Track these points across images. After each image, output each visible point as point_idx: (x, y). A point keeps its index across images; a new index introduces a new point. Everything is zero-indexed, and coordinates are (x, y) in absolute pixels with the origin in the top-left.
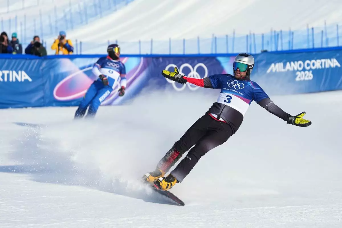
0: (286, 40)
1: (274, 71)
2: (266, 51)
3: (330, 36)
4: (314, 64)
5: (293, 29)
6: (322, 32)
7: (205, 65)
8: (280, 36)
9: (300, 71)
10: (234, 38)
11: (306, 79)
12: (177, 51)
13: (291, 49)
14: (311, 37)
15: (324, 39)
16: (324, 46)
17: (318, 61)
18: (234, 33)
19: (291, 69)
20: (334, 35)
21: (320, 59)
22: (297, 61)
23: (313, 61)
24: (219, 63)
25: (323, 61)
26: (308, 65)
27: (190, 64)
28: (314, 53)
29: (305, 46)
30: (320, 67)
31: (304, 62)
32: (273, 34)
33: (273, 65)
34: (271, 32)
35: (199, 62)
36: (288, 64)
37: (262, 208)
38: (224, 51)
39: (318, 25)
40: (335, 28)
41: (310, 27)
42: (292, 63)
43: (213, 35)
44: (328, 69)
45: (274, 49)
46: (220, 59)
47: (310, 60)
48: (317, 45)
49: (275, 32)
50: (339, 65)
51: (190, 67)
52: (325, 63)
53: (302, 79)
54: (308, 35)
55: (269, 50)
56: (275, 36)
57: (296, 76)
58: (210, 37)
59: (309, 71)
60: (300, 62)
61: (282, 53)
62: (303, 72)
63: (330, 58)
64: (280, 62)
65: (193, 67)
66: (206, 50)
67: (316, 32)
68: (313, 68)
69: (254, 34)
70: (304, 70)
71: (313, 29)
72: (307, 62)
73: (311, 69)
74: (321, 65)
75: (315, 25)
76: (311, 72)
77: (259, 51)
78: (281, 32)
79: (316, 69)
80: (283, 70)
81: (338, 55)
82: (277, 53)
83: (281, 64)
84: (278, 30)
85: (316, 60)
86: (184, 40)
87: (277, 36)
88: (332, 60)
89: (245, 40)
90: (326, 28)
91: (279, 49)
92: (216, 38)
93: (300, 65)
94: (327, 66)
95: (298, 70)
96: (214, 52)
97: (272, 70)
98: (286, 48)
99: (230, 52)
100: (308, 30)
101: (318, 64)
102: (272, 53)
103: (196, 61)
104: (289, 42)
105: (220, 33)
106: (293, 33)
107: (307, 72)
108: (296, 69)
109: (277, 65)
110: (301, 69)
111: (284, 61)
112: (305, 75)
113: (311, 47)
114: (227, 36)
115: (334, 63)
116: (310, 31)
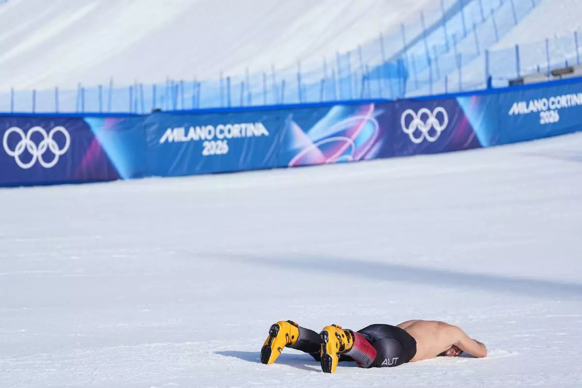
0: (188, 95)
1: (170, 140)
2: (158, 111)
3: (254, 91)
4: (229, 131)
5: (199, 79)
6: (243, 84)
7: (67, 129)
8: (180, 88)
9: (210, 141)
10: (111, 91)
11: (218, 152)
12: (23, 107)
13: (195, 107)
14: (225, 92)
15: (246, 94)
16: (246, 104)
17: (237, 126)
18: (111, 83)
19: (196, 138)
20: (260, 89)
21: (239, 122)
22: (206, 125)
23: (229, 126)
24: (87, 127)
25: (243, 126)
26: (222, 132)
27: (44, 128)
28: (230, 115)
29: (216, 104)
30: (239, 135)
31: (215, 127)
32: (170, 85)
33: (169, 131)
34: (167, 82)
35: (56, 125)
36: (192, 130)
37: (147, 345)
38: (95, 109)
39: (237, 73)
40: (261, 78)
41: (225, 76)
42: (198, 129)
43: (79, 84)
44: (250, 138)
45: (171, 108)
46: (89, 120)
47: (225, 124)
48: (235, 104)
49: (173, 82)
50: (266, 133)
51: (43, 131)
52: (246, 129)
53: (212, 152)
54: (222, 88)
55: (164, 109)
56: (172, 88)
57: (203, 148)
58: (75, 87)
59: (222, 140)
60: (210, 127)
61: (183, 113)
62: (213, 143)
63: (254, 121)
64: (179, 126)
65: (48, 132)
66: (68, 107)
67: (233, 83)
68: (229, 136)
69: (141, 86)
70: (215, 139)
71: (228, 79)
72: (220, 127)
73: (225, 138)
74: (241, 132)
75: (231, 74)
76: (225, 142)
77: (148, 110)
78: (182, 82)
79: (233, 138)
80: (184, 139)
81: (265, 117)
82: (175, 113)
83: (182, 130)
84: (177, 79)
85: (233, 124)
86: (34, 92)
87: (176, 88)
88: (256, 124)
89: (127, 93)
90: (247, 78)
91: (179, 107)
92: (83, 90)
93: (210, 132)
94: (249, 134)
95: (206, 140)
96: (80, 110)
97: (167, 139)
98: (188, 106)
99: (105, 110)
100: (222, 80)
101: (236, 130)
102: (168, 112)
103: (52, 124)
104: (194, 97)
105: (90, 83)
106: (199, 85)
107: (219, 142)
108: (203, 137)
109: (176, 130)
110: (210, 137)
111: (186, 125)
112: (217, 147)
113: (226, 105)
114: (100, 87)
115: (258, 129)
116: (225, 82)
